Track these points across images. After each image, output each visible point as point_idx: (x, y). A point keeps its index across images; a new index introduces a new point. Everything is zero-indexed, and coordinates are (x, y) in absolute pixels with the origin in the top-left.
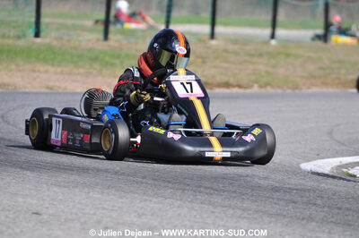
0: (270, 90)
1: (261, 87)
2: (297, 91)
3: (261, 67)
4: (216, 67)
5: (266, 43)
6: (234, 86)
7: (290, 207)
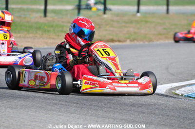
0: (136, 43)
1: (131, 41)
2: (151, 43)
3: (132, 29)
4: (106, 30)
5: (134, 15)
6: (116, 41)
7: (140, 116)
